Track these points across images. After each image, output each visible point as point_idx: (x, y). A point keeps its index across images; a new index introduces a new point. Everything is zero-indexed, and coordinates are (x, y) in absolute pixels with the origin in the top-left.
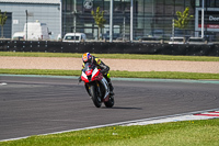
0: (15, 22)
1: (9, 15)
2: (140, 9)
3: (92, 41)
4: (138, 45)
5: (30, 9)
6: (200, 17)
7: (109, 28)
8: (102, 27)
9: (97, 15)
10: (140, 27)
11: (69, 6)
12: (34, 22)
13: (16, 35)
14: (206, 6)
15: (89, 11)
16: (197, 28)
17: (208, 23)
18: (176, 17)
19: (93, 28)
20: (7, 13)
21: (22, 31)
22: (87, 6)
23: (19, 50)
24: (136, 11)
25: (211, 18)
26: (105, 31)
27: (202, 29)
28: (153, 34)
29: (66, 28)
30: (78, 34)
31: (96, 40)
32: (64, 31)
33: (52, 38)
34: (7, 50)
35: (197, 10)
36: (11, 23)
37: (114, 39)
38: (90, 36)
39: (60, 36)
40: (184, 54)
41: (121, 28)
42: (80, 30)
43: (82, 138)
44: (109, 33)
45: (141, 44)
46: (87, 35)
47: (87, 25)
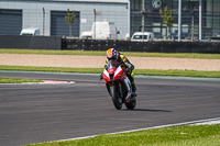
0: (83, 21)
1: (77, 14)
2: (209, 9)
3: (160, 40)
4: (207, 45)
5: (98, 8)
7: (177, 27)
8: (170, 26)
9: (165, 14)
10: (208, 26)
11: (137, 5)
12: (102, 21)
13: (84, 34)
15: (157, 10)
19: (161, 27)
20: (76, 12)
21: (90, 29)
22: (155, 5)
23: (87, 49)
24: (204, 11)
26: (173, 30)
29: (135, 27)
31: (164, 39)
32: (133, 30)
33: (120, 37)
34: (76, 49)
36: (79, 22)
37: (182, 38)
38: (158, 35)
39: (128, 35)
41: (190, 28)
42: (149, 29)
43: (150, 137)
44: (177, 32)
45: (211, 44)
46: (155, 34)
47: (155, 24)
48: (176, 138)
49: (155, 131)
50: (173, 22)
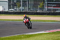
2: (29, 3)
4: (29, 12)
6: (46, 5)
7: (21, 8)
9: (18, 4)
10: (29, 7)
11: (10, 2)
14: (48, 2)
15: (15, 3)
16: (45, 8)
17: (48, 6)
18: (39, 5)
19: (17, 8)
22: (15, 2)
24: (28, 3)
25: (49, 5)
26: (20, 8)
27: (47, 8)
28: (33, 9)
30: (12, 9)
31: (17, 11)
32: (9, 9)
33: (5, 11)
35: (45, 3)
37: (22, 11)
38: (16, 10)
39: (7, 10)
40: (42, 15)
41: (24, 8)
42: (13, 8)
43: (14, 38)
44: (21, 9)
45: (30, 12)
46: (15, 9)
47: (15, 7)
48: (21, 38)
49: (15, 36)
50: (20, 6)
